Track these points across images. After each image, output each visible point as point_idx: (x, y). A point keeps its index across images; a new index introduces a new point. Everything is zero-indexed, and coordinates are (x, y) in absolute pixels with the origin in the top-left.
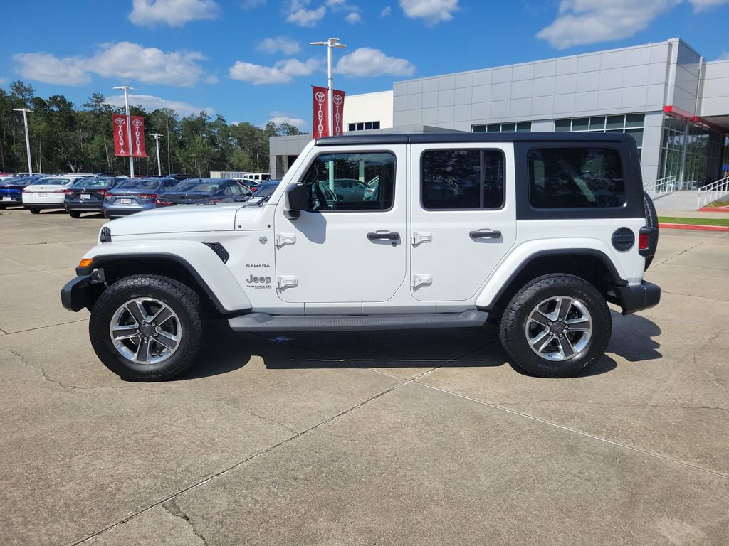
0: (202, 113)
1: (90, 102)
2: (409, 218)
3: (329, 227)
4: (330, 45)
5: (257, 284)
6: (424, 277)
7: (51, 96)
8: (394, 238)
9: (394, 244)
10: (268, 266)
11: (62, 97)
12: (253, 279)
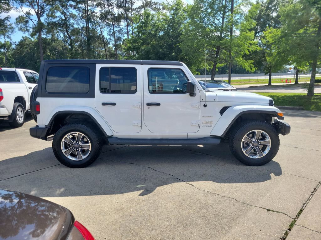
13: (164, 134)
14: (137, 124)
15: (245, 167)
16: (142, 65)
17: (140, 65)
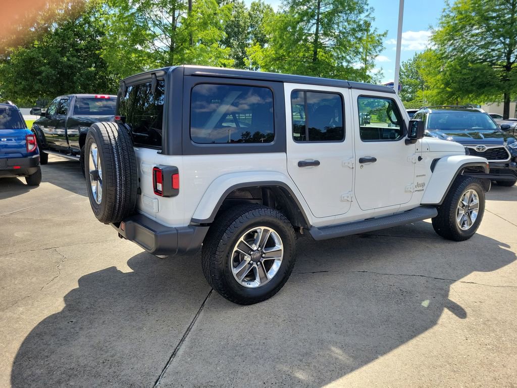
13: (376, 210)
14: (348, 197)
15: (455, 244)
16: (350, 90)
17: (347, 89)
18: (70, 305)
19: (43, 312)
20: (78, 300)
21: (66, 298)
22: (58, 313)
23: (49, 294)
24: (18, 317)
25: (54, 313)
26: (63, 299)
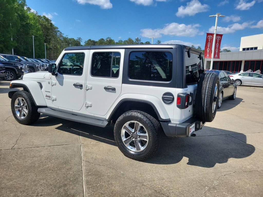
0: (192, 46)
1: (156, 43)
2: (86, 79)
3: (64, 80)
4: (217, 16)
5: (47, 98)
6: (89, 103)
7: (146, 42)
8: (81, 86)
9: (81, 89)
10: (50, 92)
11: (149, 42)
12: (47, 96)
18: (227, 158)
19: (239, 161)
20: (222, 158)
21: (226, 161)
22: (233, 158)
23: (233, 167)
24: (251, 165)
25: (235, 159)
26: (228, 162)
